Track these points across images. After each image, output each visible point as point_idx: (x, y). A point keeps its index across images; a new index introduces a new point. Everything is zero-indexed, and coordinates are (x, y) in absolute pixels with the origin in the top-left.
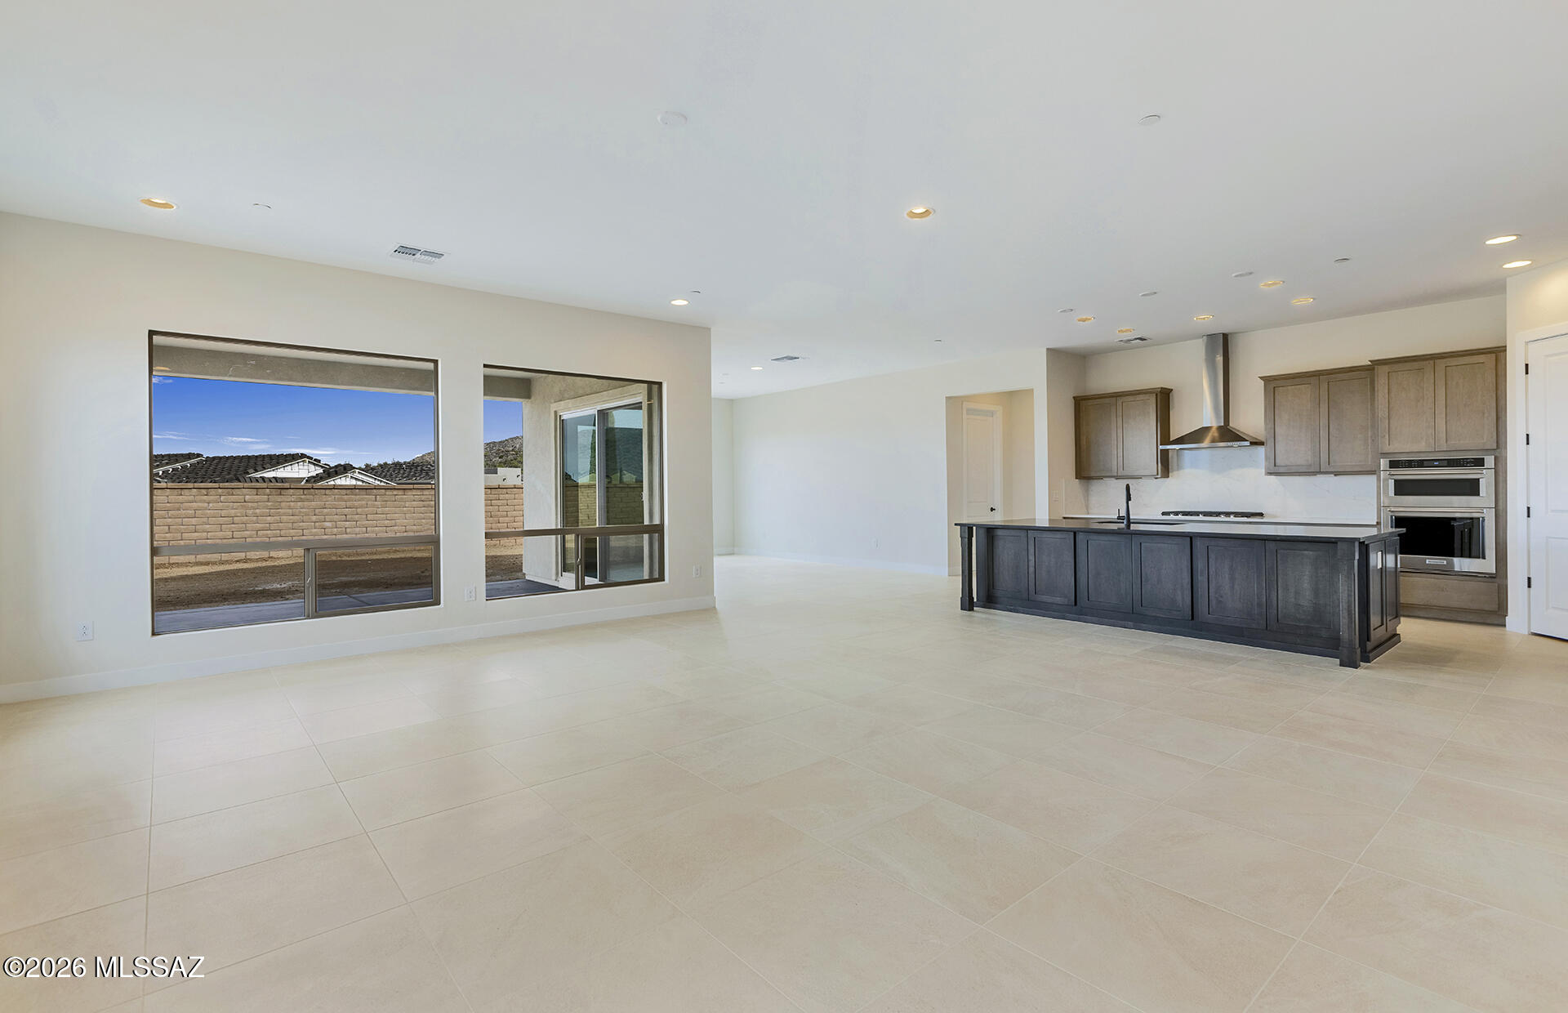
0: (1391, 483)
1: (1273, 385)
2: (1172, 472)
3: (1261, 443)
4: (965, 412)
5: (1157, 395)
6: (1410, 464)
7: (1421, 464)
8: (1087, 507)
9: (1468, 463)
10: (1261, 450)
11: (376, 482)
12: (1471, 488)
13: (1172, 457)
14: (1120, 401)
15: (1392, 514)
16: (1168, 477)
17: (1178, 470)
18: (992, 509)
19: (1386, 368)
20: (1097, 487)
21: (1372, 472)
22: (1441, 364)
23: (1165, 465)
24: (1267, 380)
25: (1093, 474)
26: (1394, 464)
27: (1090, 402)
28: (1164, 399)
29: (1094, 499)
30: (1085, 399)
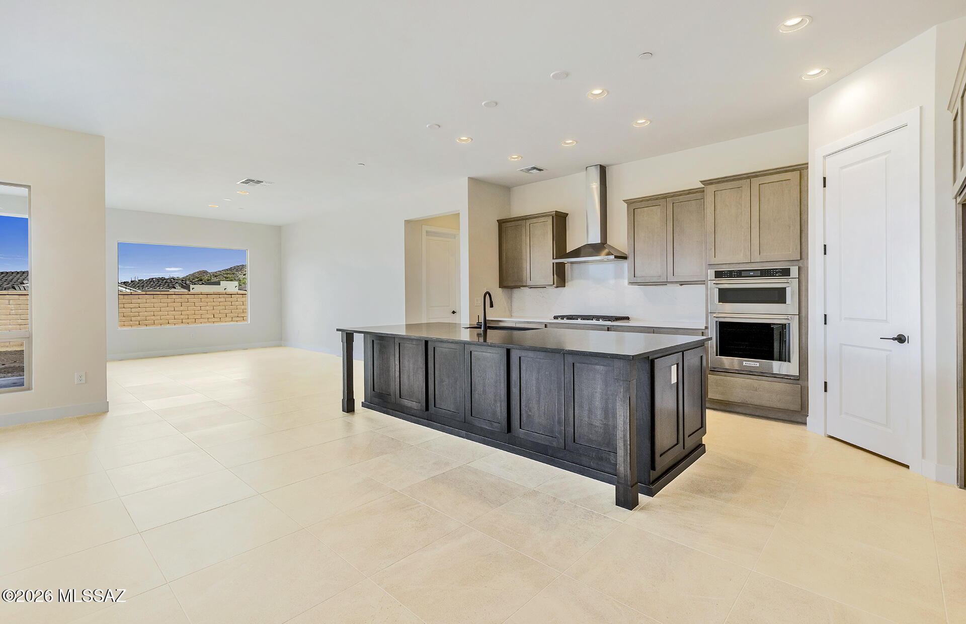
0: (716, 292)
1: (633, 206)
2: (567, 282)
3: (625, 258)
4: (424, 234)
5: (553, 217)
6: (730, 274)
7: (739, 274)
8: (511, 311)
9: (777, 273)
10: (625, 264)
11: (127, 290)
12: (778, 296)
13: (567, 270)
14: (528, 222)
15: (717, 320)
16: (565, 287)
17: (572, 280)
18: (454, 312)
19: (712, 188)
20: (517, 293)
21: (703, 282)
22: (756, 182)
23: (561, 276)
24: (629, 202)
25: (511, 284)
26: (719, 275)
27: (508, 224)
28: (560, 220)
29: (516, 304)
30: (504, 222)
